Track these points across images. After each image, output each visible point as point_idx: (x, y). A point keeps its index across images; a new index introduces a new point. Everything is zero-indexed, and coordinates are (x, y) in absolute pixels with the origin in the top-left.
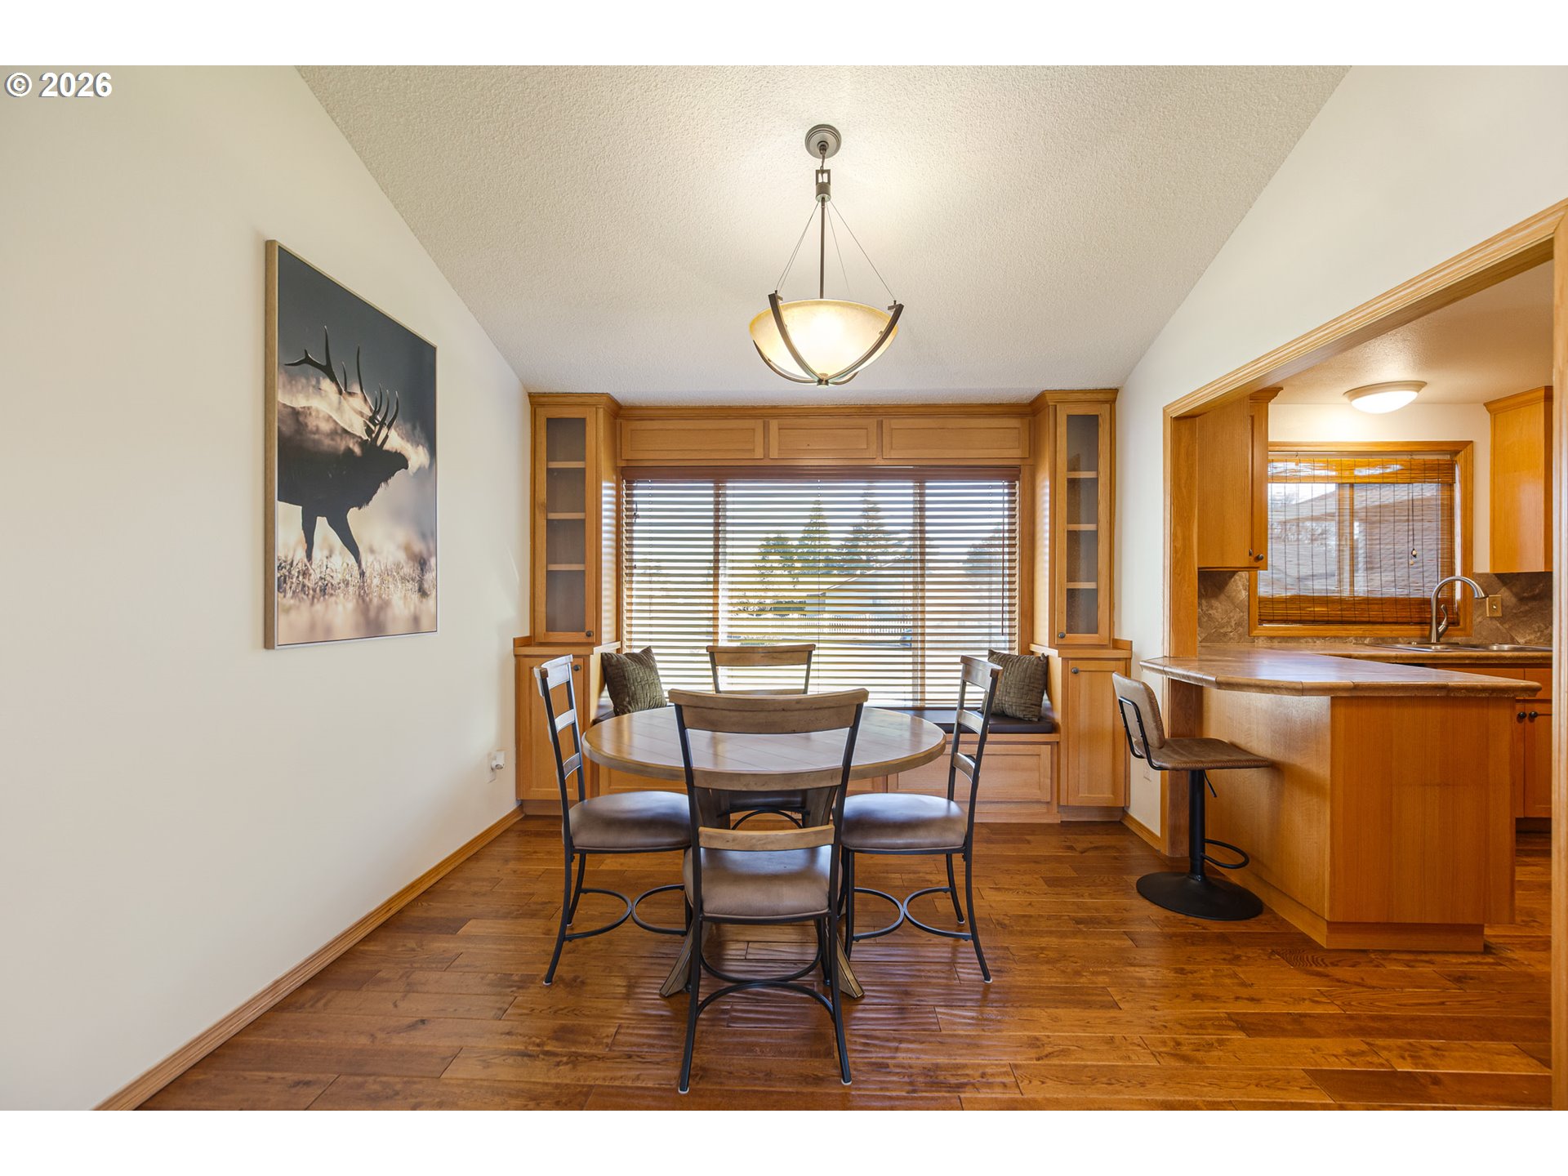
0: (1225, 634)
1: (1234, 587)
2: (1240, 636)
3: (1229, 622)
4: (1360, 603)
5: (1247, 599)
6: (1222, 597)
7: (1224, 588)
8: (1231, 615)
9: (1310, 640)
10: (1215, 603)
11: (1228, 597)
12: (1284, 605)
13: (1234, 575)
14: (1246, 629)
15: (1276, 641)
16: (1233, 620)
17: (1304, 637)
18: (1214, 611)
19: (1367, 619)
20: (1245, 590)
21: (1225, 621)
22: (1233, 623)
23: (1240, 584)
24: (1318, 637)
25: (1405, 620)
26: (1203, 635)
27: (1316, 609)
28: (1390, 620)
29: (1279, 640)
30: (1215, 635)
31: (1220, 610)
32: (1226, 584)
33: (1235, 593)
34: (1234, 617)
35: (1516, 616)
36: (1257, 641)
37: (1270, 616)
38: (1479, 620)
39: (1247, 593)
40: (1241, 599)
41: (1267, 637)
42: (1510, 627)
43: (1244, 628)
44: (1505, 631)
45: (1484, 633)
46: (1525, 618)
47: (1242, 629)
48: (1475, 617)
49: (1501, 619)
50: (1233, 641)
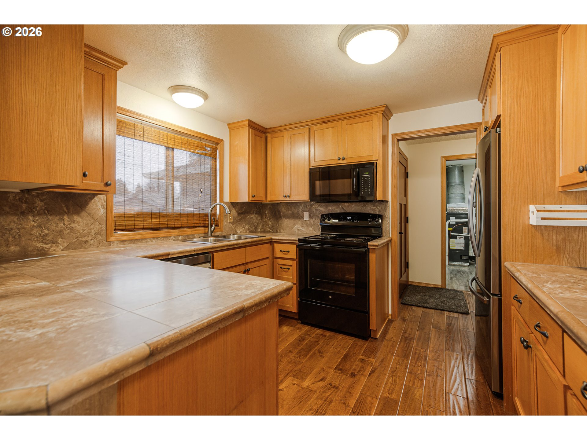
0: (86, 242)
1: (94, 206)
2: (99, 242)
3: (89, 233)
5: (105, 215)
6: (83, 214)
7: (85, 207)
8: (92, 227)
9: (149, 240)
10: (76, 218)
11: (89, 214)
12: (133, 219)
13: (94, 197)
14: (104, 236)
15: (126, 243)
16: (93, 231)
17: (145, 239)
18: (76, 225)
19: (180, 226)
20: (104, 208)
21: (86, 232)
22: (93, 234)
23: (99, 204)
24: (154, 238)
25: (197, 225)
26: (65, 245)
27: (153, 221)
29: (129, 242)
30: (77, 243)
31: (81, 224)
32: (88, 204)
33: (95, 211)
34: (94, 229)
35: (237, 221)
36: (112, 245)
37: (122, 226)
38: (225, 223)
39: (105, 211)
40: (100, 215)
41: (120, 241)
42: (235, 226)
43: (102, 236)
44: (233, 228)
45: (227, 230)
46: (240, 222)
47: (100, 237)
48: (224, 222)
49: (232, 223)
50: (92, 246)
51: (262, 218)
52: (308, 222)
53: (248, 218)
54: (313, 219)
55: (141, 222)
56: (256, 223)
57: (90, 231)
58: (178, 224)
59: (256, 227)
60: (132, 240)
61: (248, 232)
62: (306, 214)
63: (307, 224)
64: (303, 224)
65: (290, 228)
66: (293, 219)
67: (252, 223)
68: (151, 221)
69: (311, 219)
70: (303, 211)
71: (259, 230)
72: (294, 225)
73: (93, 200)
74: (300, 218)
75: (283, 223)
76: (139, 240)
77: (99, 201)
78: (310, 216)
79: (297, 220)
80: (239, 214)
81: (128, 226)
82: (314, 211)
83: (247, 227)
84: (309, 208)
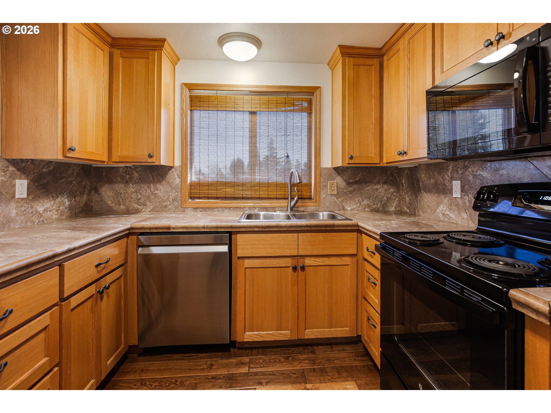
0: (166, 206)
1: (172, 176)
2: (176, 207)
3: (168, 199)
4: (254, 186)
5: (180, 184)
6: (164, 182)
7: (165, 177)
8: (170, 194)
9: (220, 210)
10: (159, 186)
11: (168, 183)
12: (207, 188)
13: (172, 169)
14: (179, 203)
15: (198, 210)
16: (171, 197)
17: (217, 208)
18: (159, 192)
19: (258, 196)
20: (179, 177)
21: (166, 198)
22: (171, 200)
23: (175, 174)
24: (226, 208)
25: (281, 196)
26: (152, 207)
27: (227, 190)
28: (272, 197)
29: (201, 210)
30: (159, 207)
31: (162, 191)
32: (167, 174)
33: (172, 180)
34: (171, 195)
35: (345, 194)
36: (186, 211)
37: (197, 194)
38: (324, 196)
39: (180, 180)
40: (176, 184)
41: (193, 208)
42: (342, 201)
43: (178, 202)
44: (339, 203)
45: (327, 204)
46: (351, 195)
47: (176, 203)
48: (321, 194)
49: (337, 196)
50: (170, 211)
51: (398, 191)
52: (460, 202)
53: (368, 190)
54: (468, 196)
55: (215, 191)
56: (385, 198)
57: (168, 197)
58: (256, 195)
59: (385, 204)
60: (204, 208)
61: (367, 209)
62: (456, 185)
63: (457, 205)
64: (451, 205)
65: (431, 210)
66: (436, 195)
67: (376, 197)
68: (225, 190)
69: (464, 195)
70: (452, 179)
71: (393, 209)
72: (438, 205)
73: (171, 171)
74: (446, 193)
75: (423, 200)
76: (211, 208)
77: (175, 172)
78: (463, 190)
79: (442, 197)
80: (349, 184)
81: (202, 194)
82: (470, 179)
83: (365, 202)
84: (462, 173)
